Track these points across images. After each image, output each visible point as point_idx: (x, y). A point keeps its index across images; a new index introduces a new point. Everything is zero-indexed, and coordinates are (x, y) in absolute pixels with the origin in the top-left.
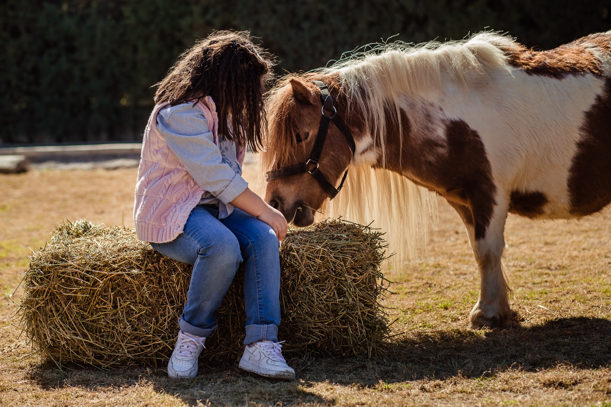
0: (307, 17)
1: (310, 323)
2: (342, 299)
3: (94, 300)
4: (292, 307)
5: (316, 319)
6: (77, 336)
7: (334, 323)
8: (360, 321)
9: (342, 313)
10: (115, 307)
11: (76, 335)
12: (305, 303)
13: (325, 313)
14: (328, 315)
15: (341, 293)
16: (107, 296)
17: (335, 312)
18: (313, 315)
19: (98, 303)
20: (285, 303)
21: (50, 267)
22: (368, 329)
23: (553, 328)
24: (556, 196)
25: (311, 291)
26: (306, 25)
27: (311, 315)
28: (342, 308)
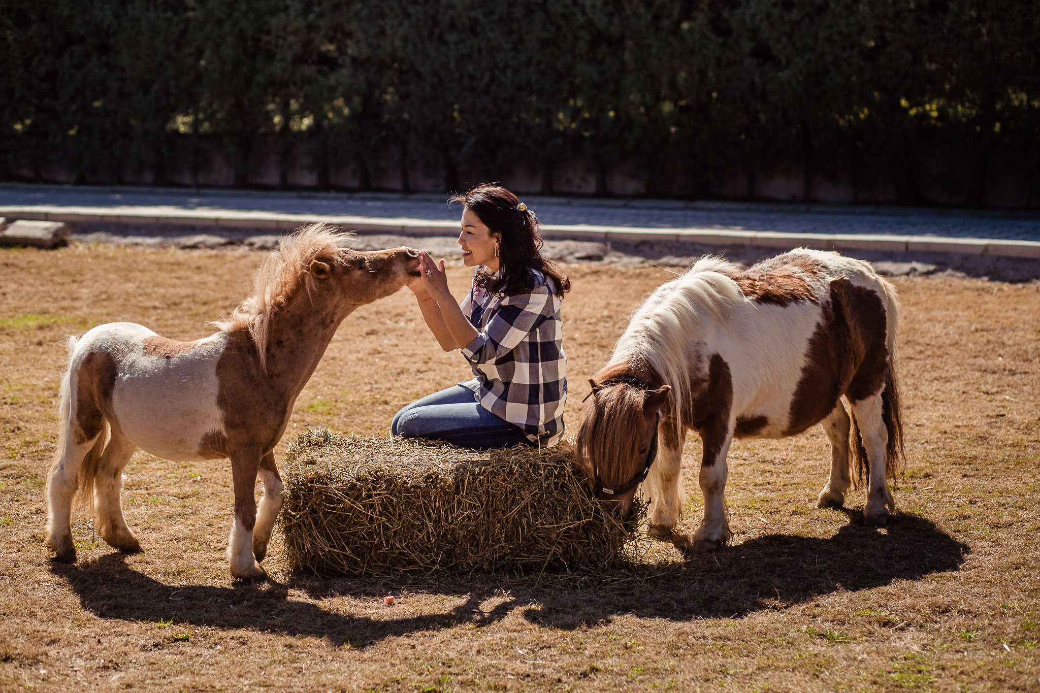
0: (452, 26)
24: (778, 419)
26: (451, 37)
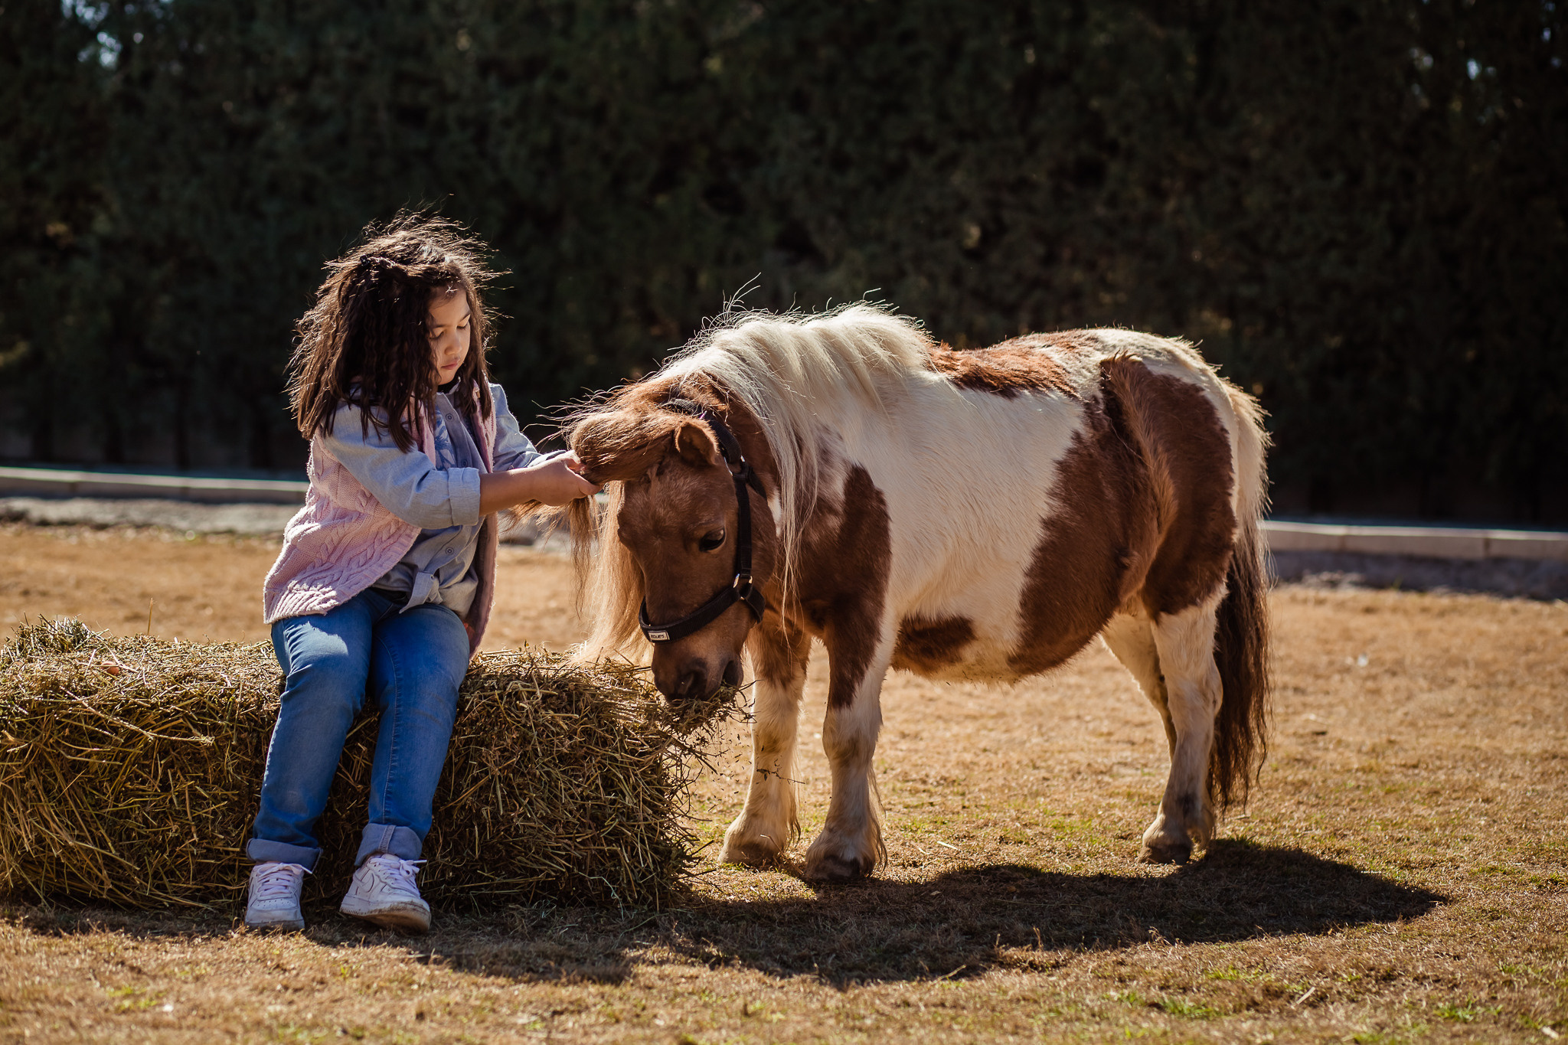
1: (548, 837)
2: (612, 797)
3: (124, 774)
4: (515, 805)
5: (561, 830)
6: (83, 841)
7: (594, 840)
8: (642, 841)
9: (611, 824)
10: (165, 787)
11: (83, 839)
12: (543, 799)
13: (578, 820)
14: (583, 825)
15: (609, 784)
16: (149, 766)
17: (599, 822)
18: (555, 821)
19: (129, 779)
20: (503, 796)
21: (40, 704)
22: (656, 857)
23: (979, 881)
24: (996, 627)
25: (554, 776)
27: (551, 823)
28: (610, 815)
